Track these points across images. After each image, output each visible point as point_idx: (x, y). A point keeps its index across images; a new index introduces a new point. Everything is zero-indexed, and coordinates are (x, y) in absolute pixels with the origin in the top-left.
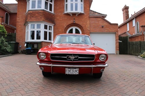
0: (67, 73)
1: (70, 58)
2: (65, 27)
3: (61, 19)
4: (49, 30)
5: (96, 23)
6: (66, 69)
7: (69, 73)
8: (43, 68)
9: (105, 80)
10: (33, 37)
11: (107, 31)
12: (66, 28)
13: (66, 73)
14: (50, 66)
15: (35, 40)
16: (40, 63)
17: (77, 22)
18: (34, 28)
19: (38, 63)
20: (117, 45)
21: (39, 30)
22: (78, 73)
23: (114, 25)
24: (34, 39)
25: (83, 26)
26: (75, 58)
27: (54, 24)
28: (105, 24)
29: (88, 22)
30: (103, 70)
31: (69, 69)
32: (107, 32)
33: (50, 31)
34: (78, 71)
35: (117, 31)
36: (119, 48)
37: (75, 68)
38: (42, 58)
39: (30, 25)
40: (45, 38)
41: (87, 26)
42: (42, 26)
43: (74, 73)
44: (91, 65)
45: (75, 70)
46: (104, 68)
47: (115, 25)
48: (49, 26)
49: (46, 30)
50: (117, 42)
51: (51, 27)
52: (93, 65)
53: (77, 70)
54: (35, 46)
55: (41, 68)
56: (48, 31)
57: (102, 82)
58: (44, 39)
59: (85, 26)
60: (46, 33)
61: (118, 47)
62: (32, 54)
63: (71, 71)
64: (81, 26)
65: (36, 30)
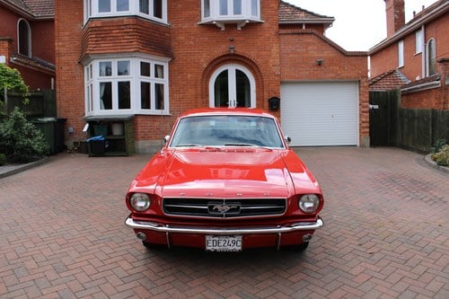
0: (210, 247)
1: (217, 210)
2: (205, 65)
3: (192, 43)
4: (156, 76)
5: (299, 53)
6: (207, 238)
7: (217, 248)
10: (107, 103)
11: (333, 75)
12: (206, 69)
13: (208, 248)
15: (116, 111)
17: (240, 50)
18: (108, 73)
19: (130, 222)
20: (364, 120)
21: (123, 79)
22: (240, 248)
23: (353, 58)
24: (111, 108)
25: (259, 61)
26: (231, 210)
27: (170, 59)
28: (328, 53)
29: (275, 49)
30: (310, 237)
31: (217, 239)
32: (332, 78)
33: (159, 81)
34: (239, 243)
35: (363, 77)
36: (370, 127)
37: (232, 235)
39: (96, 65)
41: (271, 61)
42: (134, 66)
43: (231, 248)
45: (231, 239)
46: (312, 231)
47: (360, 58)
48: (156, 66)
49: (146, 79)
50: (365, 109)
51: (162, 67)
53: (236, 239)
54: (117, 131)
56: (152, 80)
58: (142, 108)
59: (267, 62)
60: (145, 87)
61: (365, 125)
62: (106, 154)
63: (222, 243)
64: (253, 63)
65: (115, 80)
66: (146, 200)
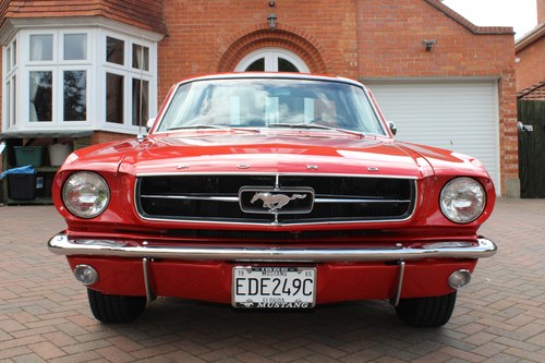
0: (243, 297)
1: (260, 203)
2: (223, 49)
3: (200, 8)
4: (135, 65)
5: (391, 29)
6: (238, 271)
7: (258, 299)
8: (90, 271)
9: (474, 339)
10: (42, 107)
11: (453, 68)
12: (227, 54)
13: (238, 299)
14: (138, 258)
15: (58, 124)
16: (70, 238)
17: (285, 23)
18: (48, 55)
19: (63, 242)
20: (509, 148)
21: (74, 66)
23: (489, 38)
24: (51, 120)
25: (320, 43)
26: (291, 205)
27: (161, 37)
28: (443, 29)
29: (349, 23)
30: (467, 277)
31: (258, 275)
32: (450, 73)
33: (139, 74)
35: (505, 72)
37: (294, 265)
38: (86, 206)
39: (23, 39)
40: (115, 114)
41: (341, 42)
42: (95, 43)
43: (289, 300)
44: (391, 244)
45: (292, 276)
46: (470, 262)
47: (501, 38)
48: (136, 48)
49: (115, 69)
50: (510, 130)
51: (146, 49)
52: (406, 245)
53: (302, 276)
55: (79, 273)
56: (127, 71)
57: (454, 352)
58: (109, 119)
59: (334, 44)
60: (115, 85)
61: (511, 157)
62: (38, 200)
63: (270, 286)
64: (310, 45)
65: (58, 67)
66: (100, 193)
